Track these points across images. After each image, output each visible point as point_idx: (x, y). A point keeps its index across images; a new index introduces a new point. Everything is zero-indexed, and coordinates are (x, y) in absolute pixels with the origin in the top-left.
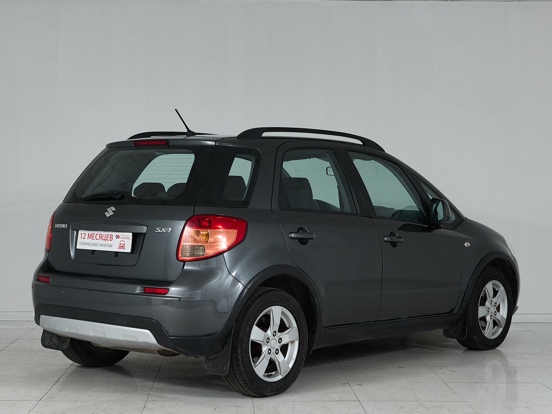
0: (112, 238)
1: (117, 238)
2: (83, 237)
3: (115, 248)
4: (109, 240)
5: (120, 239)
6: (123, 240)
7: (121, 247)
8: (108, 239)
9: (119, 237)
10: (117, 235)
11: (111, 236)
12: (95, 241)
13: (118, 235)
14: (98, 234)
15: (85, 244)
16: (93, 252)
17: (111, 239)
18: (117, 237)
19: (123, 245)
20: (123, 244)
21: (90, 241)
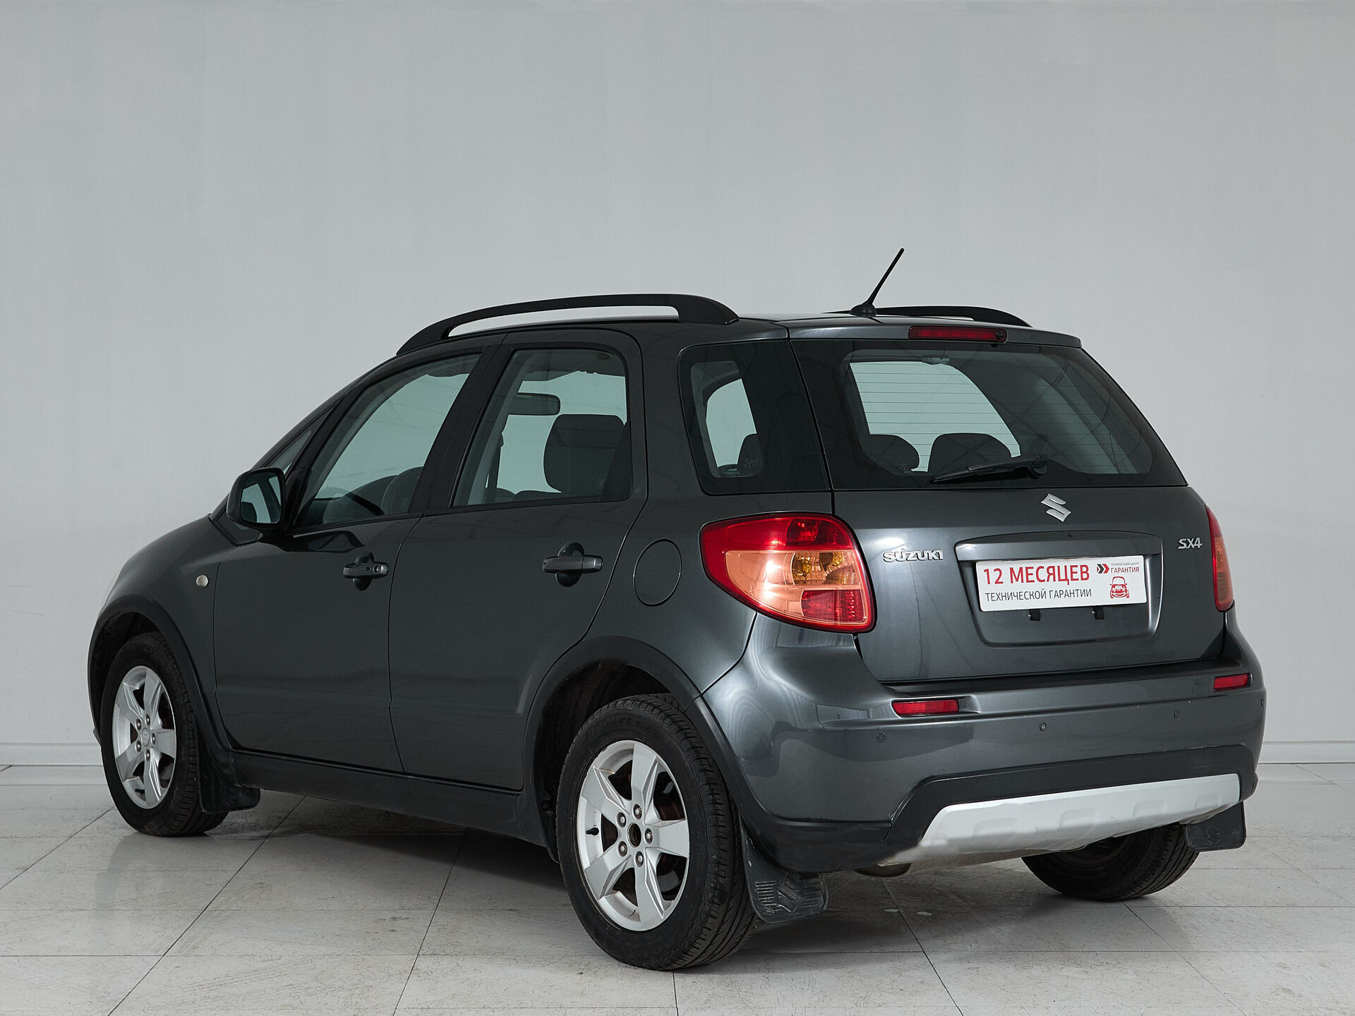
0: (1086, 572)
1: (1100, 572)
2: (993, 580)
3: (1102, 598)
4: (1078, 579)
5: (1110, 574)
6: (1120, 574)
7: (1116, 592)
8: (1075, 576)
9: (1108, 569)
10: (1100, 565)
11: (1084, 569)
12: (1036, 586)
13: (1105, 565)
14: (1043, 567)
15: (1007, 597)
16: (1035, 614)
17: (1085, 576)
18: (1102, 569)
19: (1121, 587)
20: (1123, 585)
21: (1018, 586)
